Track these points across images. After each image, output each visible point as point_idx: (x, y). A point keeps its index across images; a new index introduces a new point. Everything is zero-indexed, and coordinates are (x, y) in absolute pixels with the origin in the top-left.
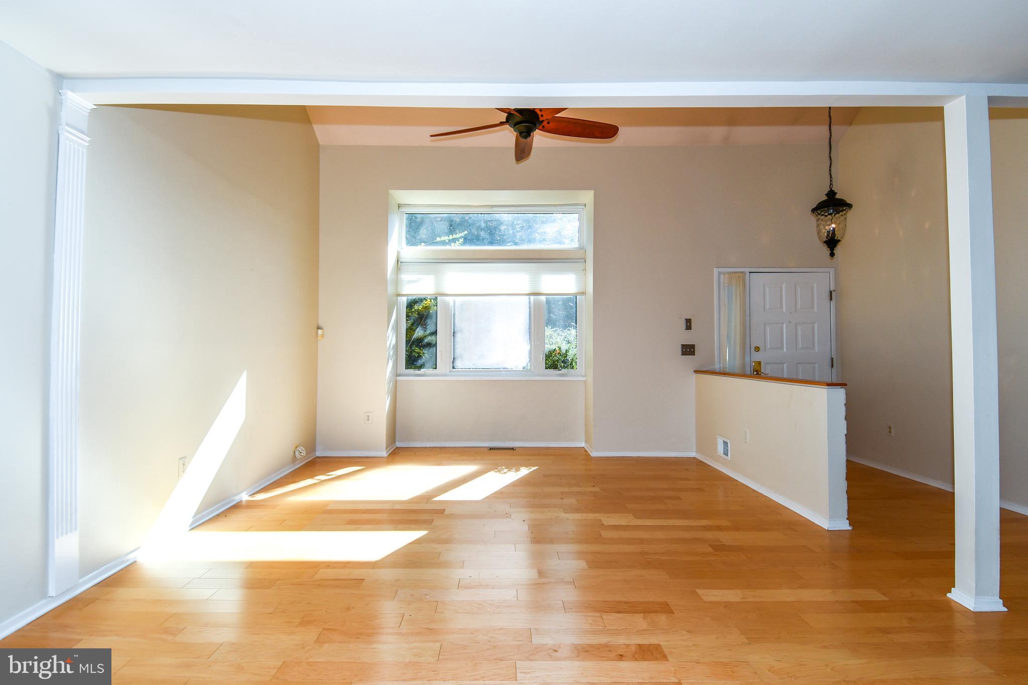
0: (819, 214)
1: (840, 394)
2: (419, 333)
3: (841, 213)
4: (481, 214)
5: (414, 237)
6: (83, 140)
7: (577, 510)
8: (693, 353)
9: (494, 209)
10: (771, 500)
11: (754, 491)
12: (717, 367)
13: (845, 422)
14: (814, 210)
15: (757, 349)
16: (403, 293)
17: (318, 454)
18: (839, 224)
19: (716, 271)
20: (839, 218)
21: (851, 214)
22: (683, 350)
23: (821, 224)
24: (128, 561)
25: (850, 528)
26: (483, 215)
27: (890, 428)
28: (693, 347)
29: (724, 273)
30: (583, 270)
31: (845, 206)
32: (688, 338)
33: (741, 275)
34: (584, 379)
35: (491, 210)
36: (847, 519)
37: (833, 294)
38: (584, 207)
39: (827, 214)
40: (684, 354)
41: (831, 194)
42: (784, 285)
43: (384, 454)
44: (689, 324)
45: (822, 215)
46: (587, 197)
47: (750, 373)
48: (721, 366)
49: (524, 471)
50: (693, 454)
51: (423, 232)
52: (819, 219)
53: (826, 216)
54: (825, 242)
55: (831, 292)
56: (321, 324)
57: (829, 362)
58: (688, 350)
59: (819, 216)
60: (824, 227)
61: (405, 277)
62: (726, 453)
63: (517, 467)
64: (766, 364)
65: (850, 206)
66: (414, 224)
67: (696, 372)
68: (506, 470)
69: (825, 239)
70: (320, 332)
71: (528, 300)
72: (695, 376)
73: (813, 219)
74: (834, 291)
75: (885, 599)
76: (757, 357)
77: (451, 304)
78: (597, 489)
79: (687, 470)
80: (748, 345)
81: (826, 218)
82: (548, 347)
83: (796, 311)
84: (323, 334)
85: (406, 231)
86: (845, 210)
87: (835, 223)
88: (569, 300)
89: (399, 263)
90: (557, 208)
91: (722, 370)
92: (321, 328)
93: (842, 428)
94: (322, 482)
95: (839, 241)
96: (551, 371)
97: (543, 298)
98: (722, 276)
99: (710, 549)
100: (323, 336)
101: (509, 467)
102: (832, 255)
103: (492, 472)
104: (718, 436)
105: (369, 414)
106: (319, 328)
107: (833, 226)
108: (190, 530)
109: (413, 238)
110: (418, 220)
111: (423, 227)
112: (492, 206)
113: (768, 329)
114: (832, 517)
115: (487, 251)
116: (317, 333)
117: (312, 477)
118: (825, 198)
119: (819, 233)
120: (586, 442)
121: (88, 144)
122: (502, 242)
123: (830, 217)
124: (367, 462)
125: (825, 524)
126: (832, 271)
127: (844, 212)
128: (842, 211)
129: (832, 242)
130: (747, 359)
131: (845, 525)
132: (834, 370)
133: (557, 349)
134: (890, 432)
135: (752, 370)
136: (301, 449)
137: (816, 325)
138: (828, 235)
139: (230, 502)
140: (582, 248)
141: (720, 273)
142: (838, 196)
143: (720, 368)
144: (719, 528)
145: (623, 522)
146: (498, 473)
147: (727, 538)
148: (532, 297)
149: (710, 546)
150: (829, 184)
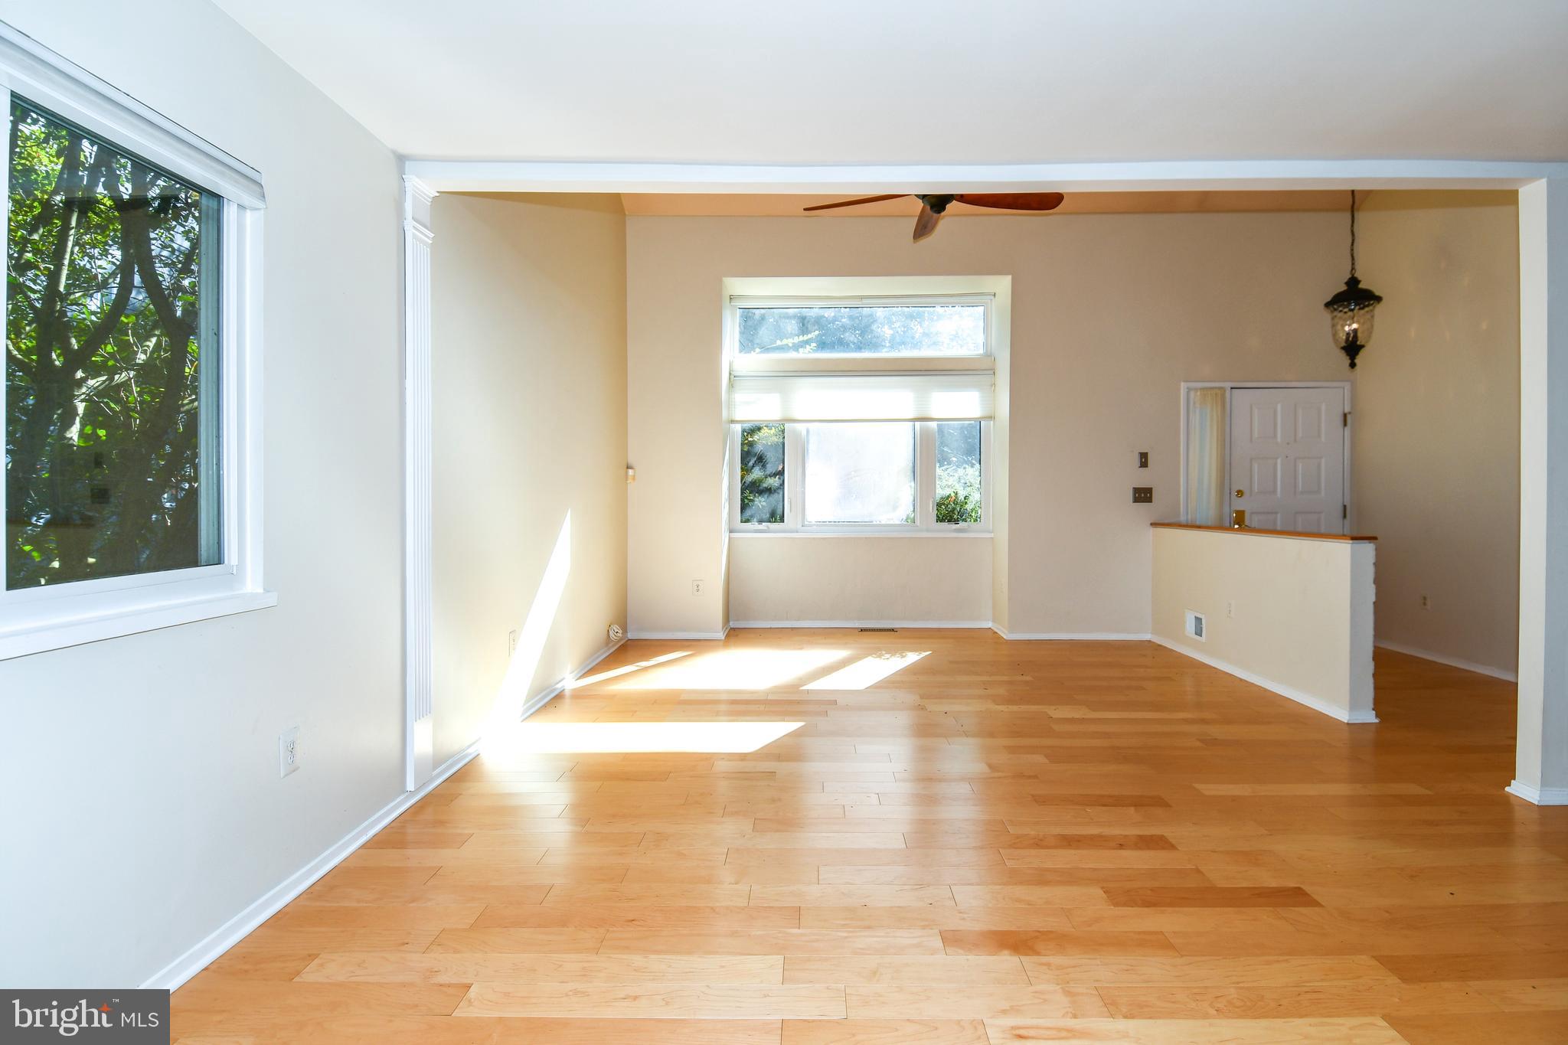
0: (1335, 310)
1: (1368, 550)
2: (756, 474)
3: (1366, 309)
4: (846, 308)
5: (751, 341)
6: (426, 236)
7: (1009, 701)
8: (1149, 500)
9: (865, 301)
10: (1266, 690)
11: (1241, 680)
12: (1183, 519)
13: (1373, 586)
14: (1328, 305)
15: (1240, 493)
16: (737, 418)
17: (630, 636)
18: (1364, 323)
19: (1183, 386)
20: (1364, 315)
21: (1379, 309)
22: (1135, 495)
23: (1337, 323)
24: (470, 754)
25: (1377, 721)
26: (848, 309)
27: (1425, 598)
28: (1149, 491)
29: (1196, 389)
30: (992, 386)
31: (1371, 300)
32: (1143, 478)
33: (1219, 392)
34: (992, 535)
35: (860, 303)
36: (1373, 709)
37: (1349, 417)
38: (993, 297)
39: (1346, 310)
40: (1136, 500)
41: (1353, 282)
42: (1279, 407)
43: (721, 635)
44: (1144, 460)
45: (1341, 311)
46: (1002, 285)
47: (1229, 525)
48: (1189, 517)
49: (912, 658)
50: (1147, 637)
51: (764, 334)
52: (1336, 316)
53: (1346, 313)
54: (1343, 348)
55: (1345, 415)
56: (631, 460)
57: (1341, 509)
58: (1143, 495)
59: (1336, 313)
60: (1343, 326)
61: (739, 397)
62: (1199, 632)
63: (900, 651)
64: (1252, 513)
65: (1379, 299)
66: (751, 324)
67: (1154, 524)
68: (888, 656)
69: (1343, 344)
70: (630, 472)
71: (911, 428)
72: (1152, 530)
73: (1326, 316)
74: (1350, 413)
75: (1428, 792)
76: (1239, 504)
77: (804, 433)
78: (1028, 678)
79: (1144, 656)
80: (1228, 487)
81: (1346, 316)
82: (941, 492)
83: (1295, 441)
84: (634, 476)
85: (740, 333)
86: (1372, 304)
87: (1358, 322)
88: (972, 427)
89: (733, 377)
90: (954, 298)
91: (1190, 522)
92: (631, 468)
93: (1370, 594)
94: (646, 669)
95: (1362, 347)
96: (945, 525)
97: (933, 425)
98: (1192, 394)
99: (1198, 744)
100: (634, 478)
101: (893, 652)
102: (1353, 365)
103: (870, 657)
104: (1186, 610)
105: (698, 583)
106: (628, 467)
107: (1355, 326)
108: (522, 721)
109: (749, 342)
110: (757, 317)
111: (763, 329)
112: (862, 298)
113: (1256, 467)
114: (1353, 706)
115: (854, 360)
116: (627, 473)
117: (632, 663)
118: (1344, 288)
119: (1335, 334)
120: (994, 621)
121: (431, 242)
122: (874, 346)
123: (1350, 313)
124: (694, 645)
125: (1342, 715)
126: (1347, 386)
127: (1371, 308)
128: (1368, 306)
129: (1352, 348)
130: (1226, 509)
131: (1370, 717)
132: (1347, 521)
133: (953, 495)
134: (1425, 604)
135: (1232, 523)
136: (616, 628)
137: (1323, 461)
138: (1347, 339)
139: (552, 691)
140: (989, 355)
141: (1189, 390)
142: (1361, 286)
143: (1187, 519)
144: (1203, 721)
145: (1077, 715)
146: (878, 659)
147: (1217, 731)
148: (918, 424)
149: (1198, 739)
150: (1350, 269)
